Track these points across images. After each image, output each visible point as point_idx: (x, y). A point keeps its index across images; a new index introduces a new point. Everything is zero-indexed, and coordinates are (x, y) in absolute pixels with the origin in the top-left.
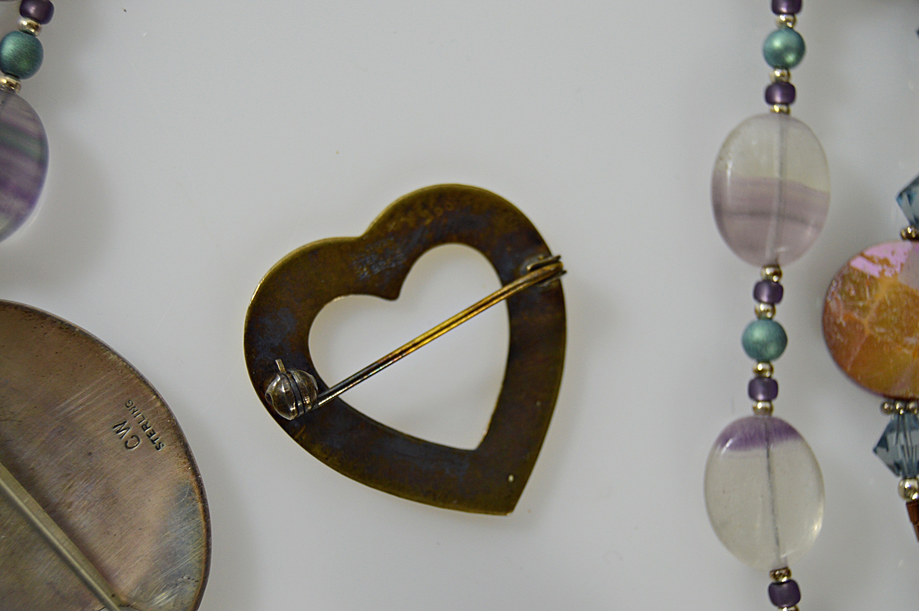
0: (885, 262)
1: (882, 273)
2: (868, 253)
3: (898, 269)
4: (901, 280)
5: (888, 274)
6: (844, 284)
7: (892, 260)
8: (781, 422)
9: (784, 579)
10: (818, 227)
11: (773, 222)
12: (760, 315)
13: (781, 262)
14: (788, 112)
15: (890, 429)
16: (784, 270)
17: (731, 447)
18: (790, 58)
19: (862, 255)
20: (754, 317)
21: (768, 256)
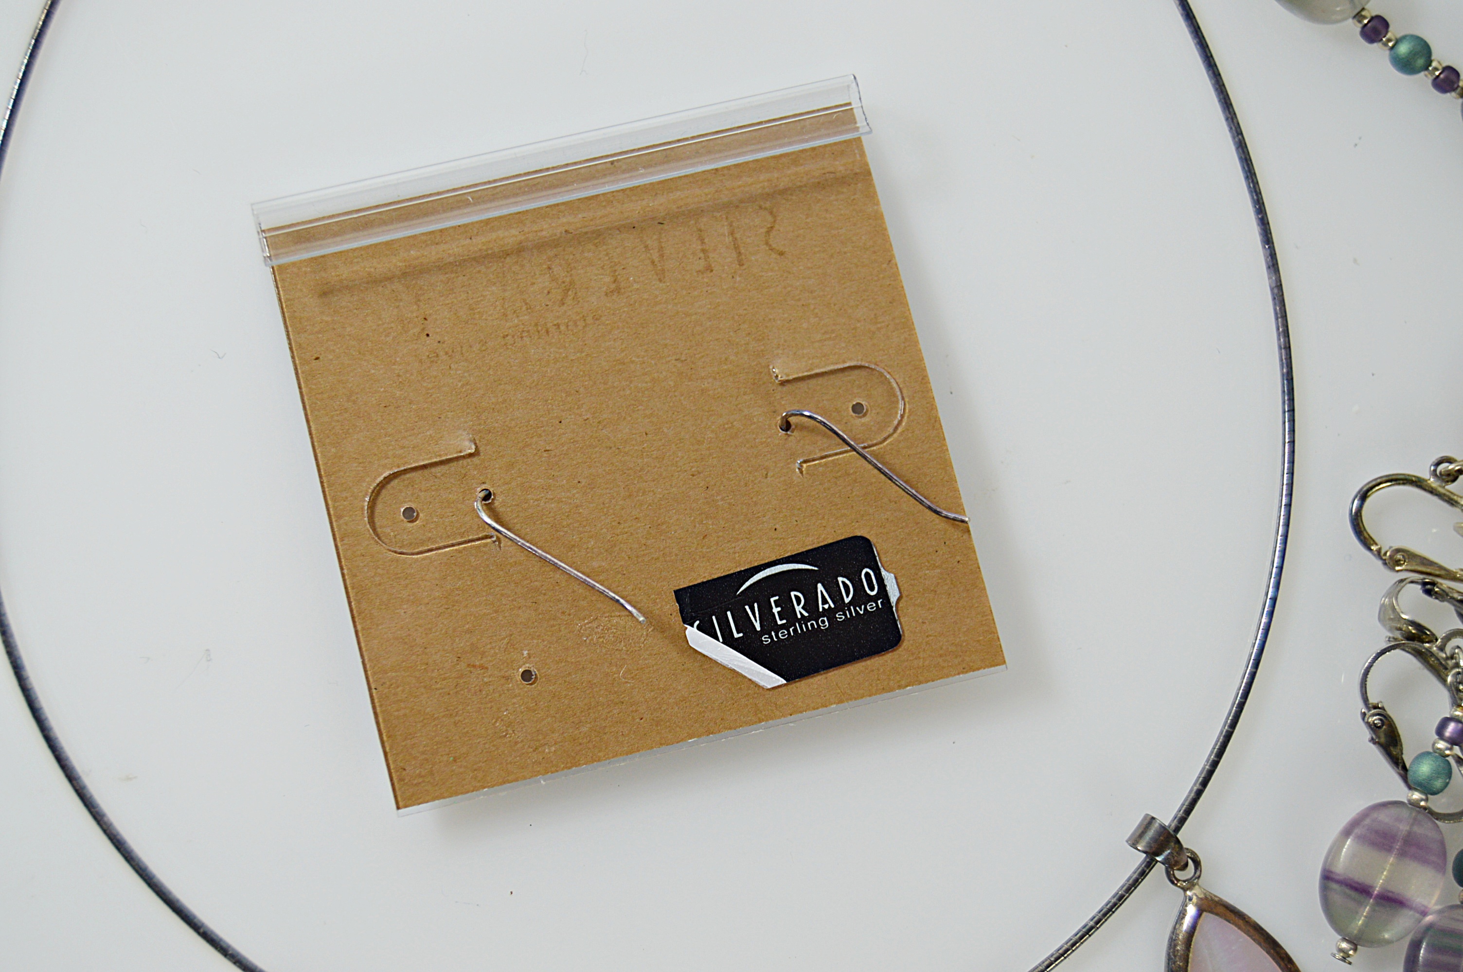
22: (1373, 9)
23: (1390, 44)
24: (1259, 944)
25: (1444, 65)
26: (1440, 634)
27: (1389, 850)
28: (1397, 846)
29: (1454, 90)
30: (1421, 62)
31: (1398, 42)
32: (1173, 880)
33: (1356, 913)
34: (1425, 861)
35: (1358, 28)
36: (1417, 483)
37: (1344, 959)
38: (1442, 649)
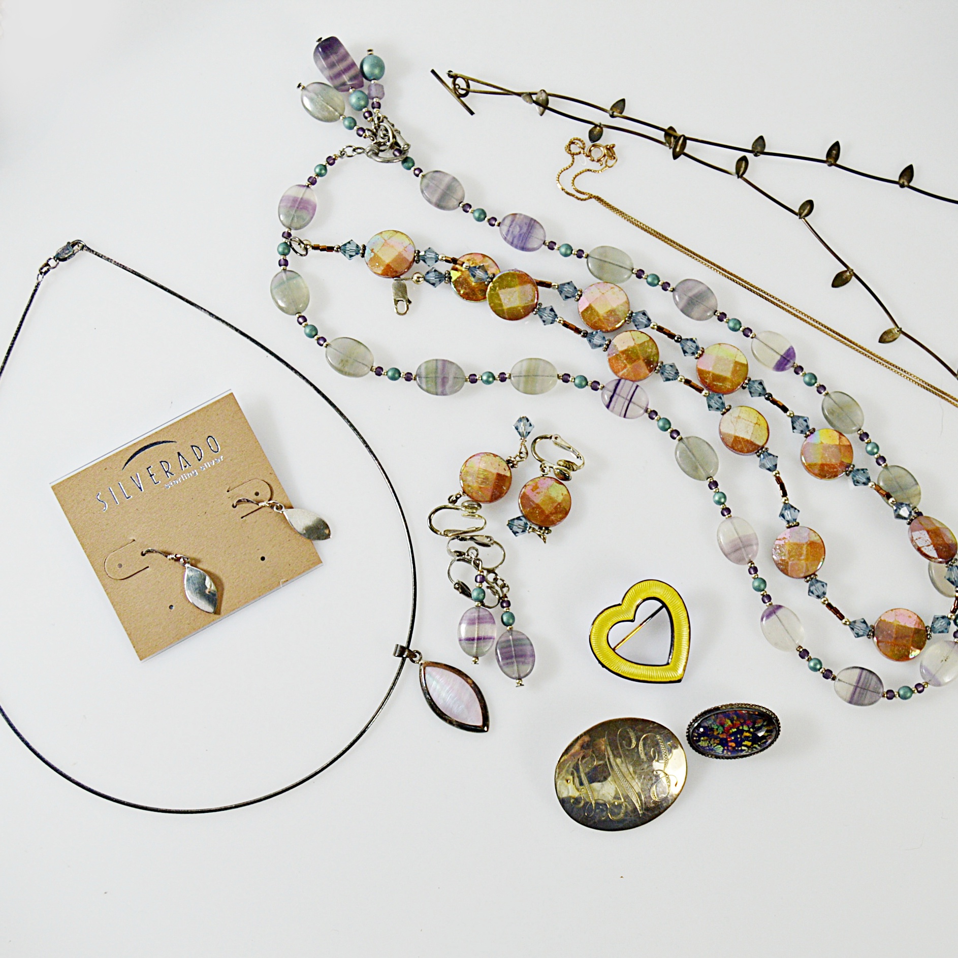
0: (784, 538)
1: (785, 542)
2: (778, 538)
3: (789, 538)
4: (791, 541)
5: (786, 541)
6: (776, 550)
7: (786, 537)
8: (777, 605)
9: (801, 650)
10: (757, 544)
11: (743, 550)
12: (754, 578)
13: (752, 560)
14: (731, 516)
15: (811, 585)
16: (754, 562)
17: (766, 620)
18: (723, 500)
19: (777, 539)
20: (753, 580)
21: (747, 560)
22: (375, 366)
23: (386, 374)
24: (447, 670)
25: (406, 373)
26: (465, 551)
27: (474, 624)
28: (477, 621)
29: (412, 379)
30: (397, 375)
31: (387, 372)
32: (414, 662)
33: (473, 647)
34: (486, 622)
35: (374, 373)
36: (445, 507)
37: (475, 663)
38: (468, 555)
